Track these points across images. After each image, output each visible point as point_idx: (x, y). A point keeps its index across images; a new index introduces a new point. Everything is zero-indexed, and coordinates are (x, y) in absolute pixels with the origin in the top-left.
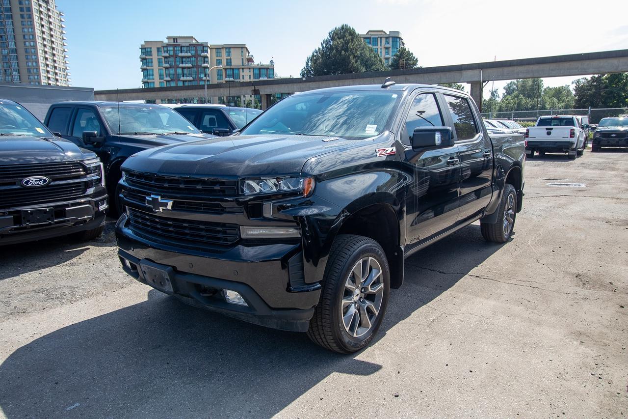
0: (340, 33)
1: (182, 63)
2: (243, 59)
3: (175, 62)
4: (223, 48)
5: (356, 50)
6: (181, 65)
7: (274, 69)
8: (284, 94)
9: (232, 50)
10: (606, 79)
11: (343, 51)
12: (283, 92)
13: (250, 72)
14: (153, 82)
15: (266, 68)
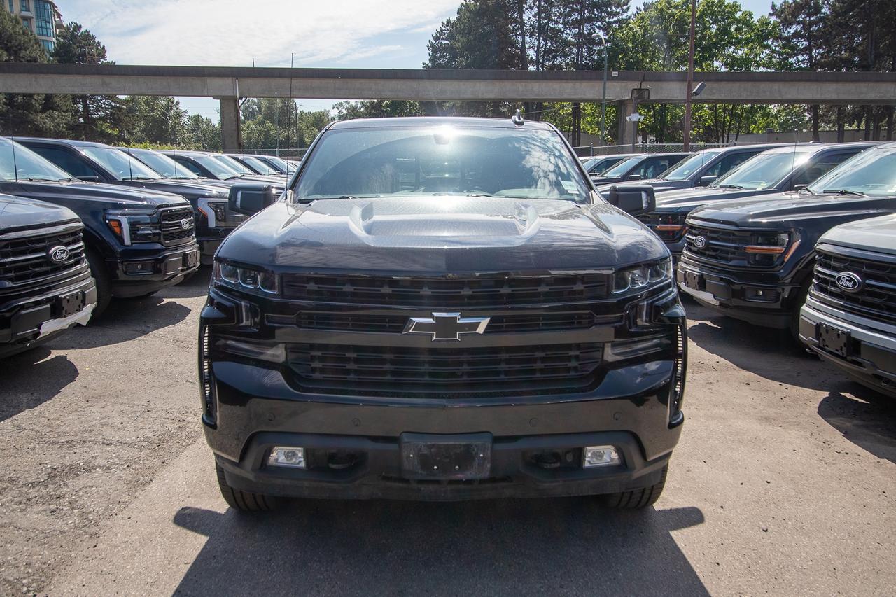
10: (388, 106)
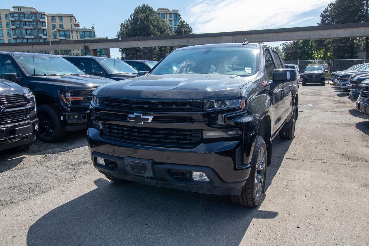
0: (143, 9)
1: (26, 26)
2: (71, 25)
3: (20, 25)
4: (57, 16)
5: (154, 21)
6: (25, 27)
7: (94, 32)
8: (102, 49)
9: (63, 18)
10: (301, 43)
11: (145, 22)
12: (102, 48)
13: (77, 33)
14: (3, 39)
15: (89, 31)
